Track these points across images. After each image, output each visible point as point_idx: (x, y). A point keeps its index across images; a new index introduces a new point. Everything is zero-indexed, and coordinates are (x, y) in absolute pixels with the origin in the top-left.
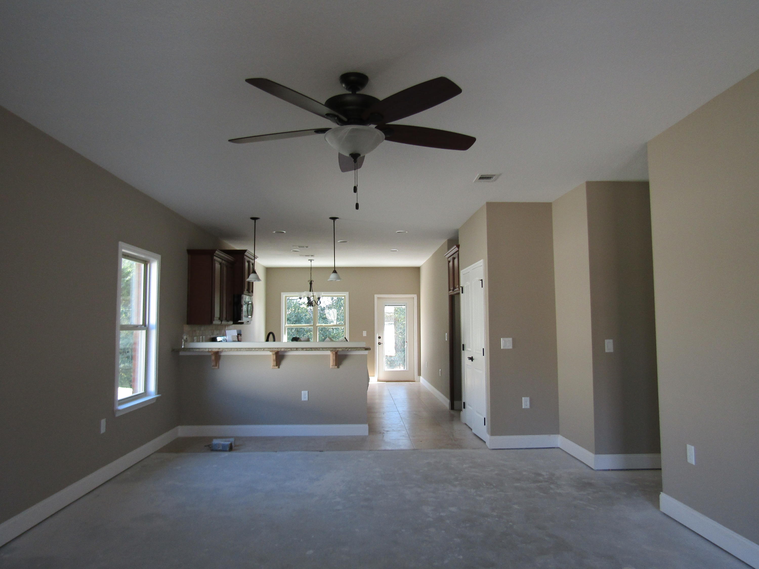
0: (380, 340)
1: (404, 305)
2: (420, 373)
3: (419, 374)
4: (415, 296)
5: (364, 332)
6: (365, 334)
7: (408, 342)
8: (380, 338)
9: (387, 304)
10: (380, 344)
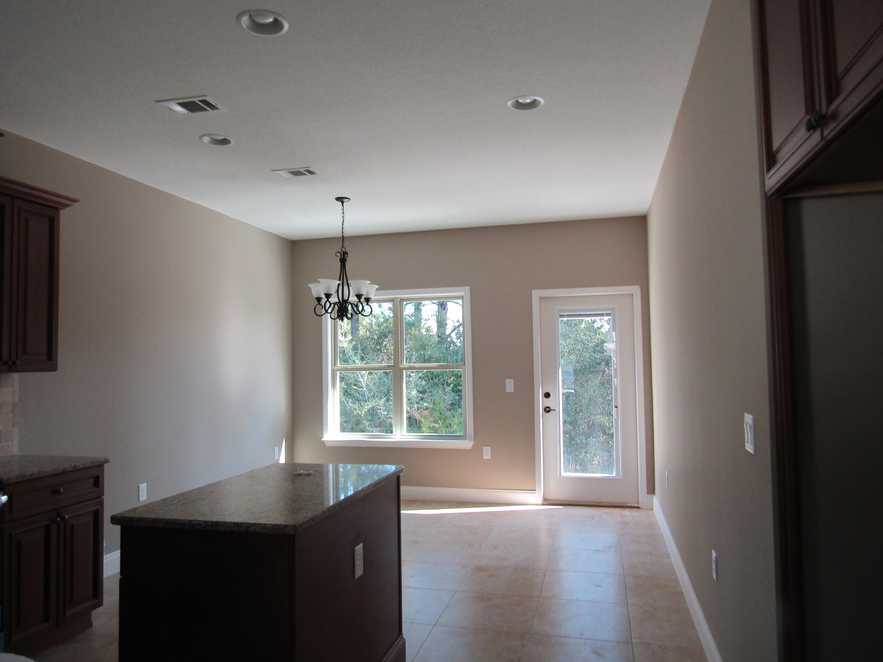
0: (549, 402)
1: (608, 315)
2: (654, 486)
3: (651, 490)
4: (636, 290)
5: (507, 381)
6: (510, 386)
7: (619, 406)
8: (547, 395)
9: (565, 314)
10: (549, 411)
